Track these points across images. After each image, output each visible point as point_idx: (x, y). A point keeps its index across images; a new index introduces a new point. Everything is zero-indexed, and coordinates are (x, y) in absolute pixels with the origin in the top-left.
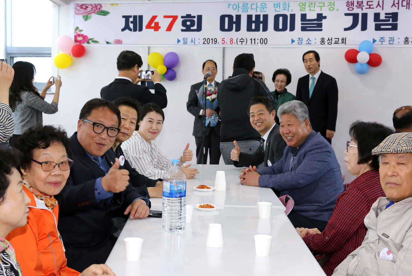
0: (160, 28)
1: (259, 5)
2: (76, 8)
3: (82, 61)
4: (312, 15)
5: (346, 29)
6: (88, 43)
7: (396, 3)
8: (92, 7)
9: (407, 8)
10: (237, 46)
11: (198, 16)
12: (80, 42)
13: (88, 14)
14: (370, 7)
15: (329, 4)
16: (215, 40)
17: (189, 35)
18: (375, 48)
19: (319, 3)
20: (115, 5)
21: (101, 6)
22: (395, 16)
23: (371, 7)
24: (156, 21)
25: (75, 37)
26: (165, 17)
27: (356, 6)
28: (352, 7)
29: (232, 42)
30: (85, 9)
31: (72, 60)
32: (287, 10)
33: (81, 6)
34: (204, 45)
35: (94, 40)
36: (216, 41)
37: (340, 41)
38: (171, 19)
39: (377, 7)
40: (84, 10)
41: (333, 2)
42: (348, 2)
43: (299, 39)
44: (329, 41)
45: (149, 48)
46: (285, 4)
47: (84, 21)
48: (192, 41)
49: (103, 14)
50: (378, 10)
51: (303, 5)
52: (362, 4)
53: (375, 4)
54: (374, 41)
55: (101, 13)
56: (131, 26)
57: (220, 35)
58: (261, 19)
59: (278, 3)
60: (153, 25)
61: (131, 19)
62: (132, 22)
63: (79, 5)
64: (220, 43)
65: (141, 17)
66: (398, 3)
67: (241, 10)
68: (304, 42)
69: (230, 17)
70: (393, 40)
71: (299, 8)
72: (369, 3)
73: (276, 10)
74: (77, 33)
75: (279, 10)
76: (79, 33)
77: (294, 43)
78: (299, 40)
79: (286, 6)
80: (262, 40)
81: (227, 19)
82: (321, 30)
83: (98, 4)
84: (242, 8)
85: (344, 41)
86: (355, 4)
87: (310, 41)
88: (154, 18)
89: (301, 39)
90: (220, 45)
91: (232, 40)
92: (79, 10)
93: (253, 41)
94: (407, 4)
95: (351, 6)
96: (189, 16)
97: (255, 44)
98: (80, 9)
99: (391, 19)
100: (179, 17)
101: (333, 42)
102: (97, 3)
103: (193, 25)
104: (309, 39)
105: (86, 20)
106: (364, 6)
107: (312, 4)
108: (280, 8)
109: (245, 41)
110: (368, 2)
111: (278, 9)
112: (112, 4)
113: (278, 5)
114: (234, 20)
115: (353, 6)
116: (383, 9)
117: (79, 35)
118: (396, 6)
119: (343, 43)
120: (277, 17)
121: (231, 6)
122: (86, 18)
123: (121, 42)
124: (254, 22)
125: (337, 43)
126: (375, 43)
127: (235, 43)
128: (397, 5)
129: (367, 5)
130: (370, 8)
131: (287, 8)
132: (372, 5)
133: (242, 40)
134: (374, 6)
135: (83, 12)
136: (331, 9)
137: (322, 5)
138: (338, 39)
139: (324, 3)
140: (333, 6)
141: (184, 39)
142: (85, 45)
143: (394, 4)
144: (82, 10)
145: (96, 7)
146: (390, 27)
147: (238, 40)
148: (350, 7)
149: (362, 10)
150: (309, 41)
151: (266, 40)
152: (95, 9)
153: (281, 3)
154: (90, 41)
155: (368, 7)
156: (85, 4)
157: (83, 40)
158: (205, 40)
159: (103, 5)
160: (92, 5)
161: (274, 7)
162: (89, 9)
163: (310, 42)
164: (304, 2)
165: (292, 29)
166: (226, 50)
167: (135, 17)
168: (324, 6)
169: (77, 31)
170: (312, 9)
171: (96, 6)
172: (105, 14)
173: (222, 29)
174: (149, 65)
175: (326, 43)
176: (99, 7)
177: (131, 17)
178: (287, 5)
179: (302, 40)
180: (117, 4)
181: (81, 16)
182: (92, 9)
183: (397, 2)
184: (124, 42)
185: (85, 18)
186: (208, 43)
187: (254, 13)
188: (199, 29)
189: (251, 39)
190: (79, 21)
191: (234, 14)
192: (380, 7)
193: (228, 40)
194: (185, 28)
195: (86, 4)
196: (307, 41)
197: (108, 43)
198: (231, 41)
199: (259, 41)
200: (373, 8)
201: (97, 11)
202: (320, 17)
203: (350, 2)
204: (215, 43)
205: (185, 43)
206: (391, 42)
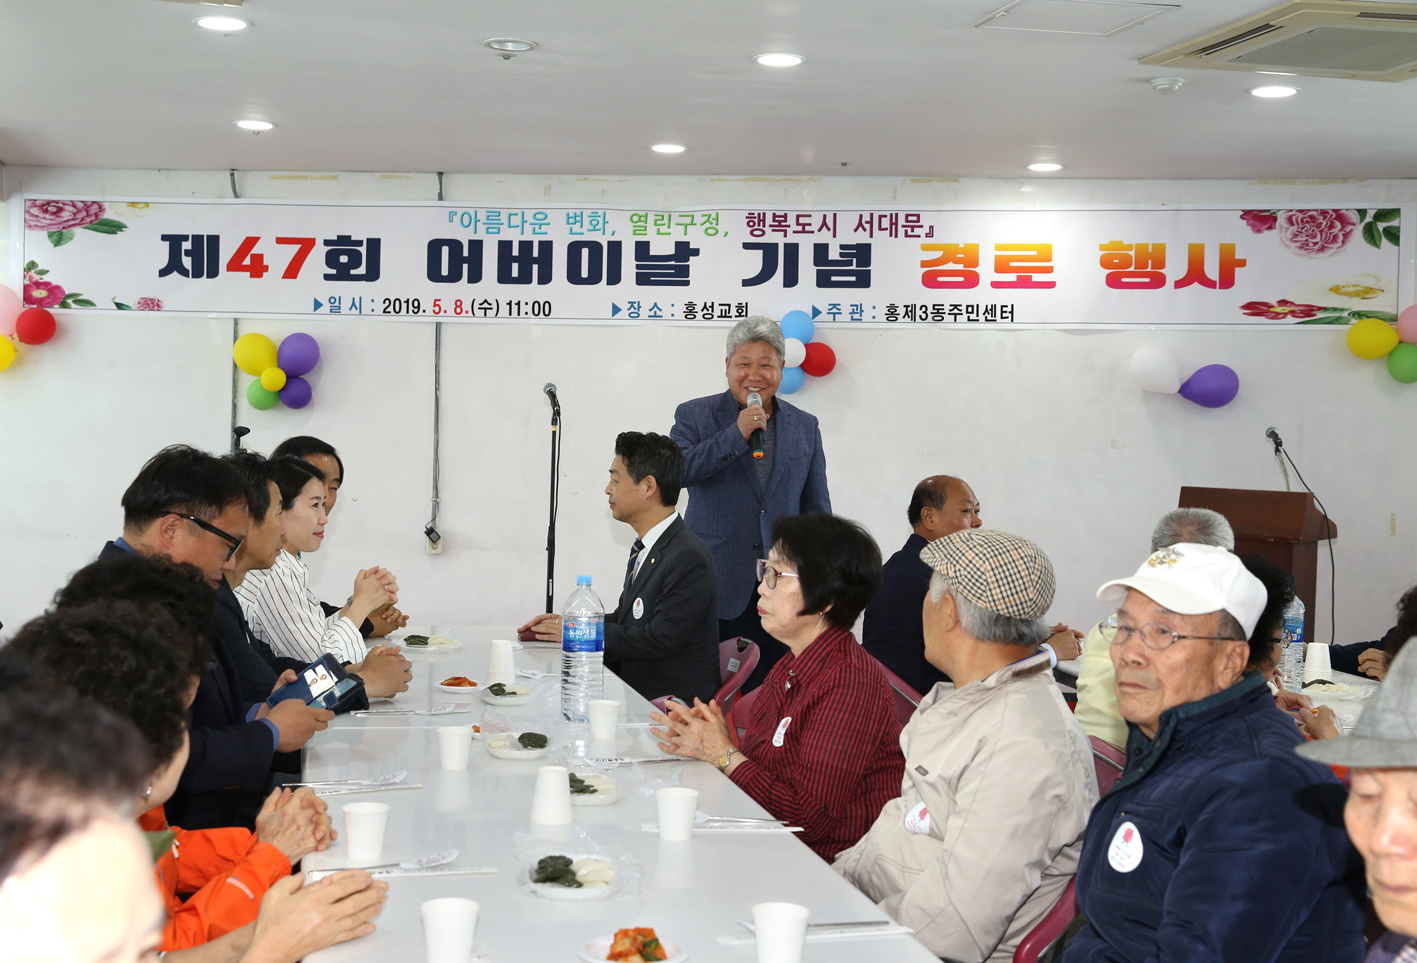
0: (266, 269)
1: (529, 217)
2: (27, 212)
3: (46, 352)
4: (662, 246)
5: (746, 283)
6: (64, 305)
7: (866, 222)
8: (75, 210)
9: (891, 235)
10: (474, 320)
11: (368, 240)
12: (39, 301)
13: (64, 228)
14: (804, 228)
15: (706, 218)
16: (416, 304)
17: (346, 290)
18: (819, 328)
19: (681, 216)
20: (141, 205)
21: (101, 208)
22: (863, 253)
23: (807, 228)
24: (255, 250)
25: (26, 288)
26: (280, 241)
27: (770, 226)
28: (761, 227)
29: (458, 310)
30: (53, 214)
31: (16, 350)
32: (602, 232)
33: (44, 207)
34: (386, 317)
35: (80, 298)
36: (419, 307)
37: (733, 312)
38: (296, 248)
39: (819, 230)
40: (52, 217)
41: (714, 216)
42: (751, 216)
43: (632, 303)
44: (705, 311)
45: (236, 322)
46: (594, 215)
47: (52, 245)
48: (354, 304)
49: (107, 228)
50: (824, 237)
51: (639, 220)
52: (785, 221)
53: (816, 222)
54: (816, 312)
55: (100, 228)
56: (187, 262)
57: (428, 291)
58: (536, 254)
59: (578, 213)
60: (247, 261)
61: (187, 245)
62: (188, 253)
63: (38, 203)
64: (429, 312)
65: (214, 241)
66: (871, 222)
67: (481, 228)
68: (644, 312)
69: (455, 245)
70: (862, 311)
71: (630, 227)
72: (802, 220)
73: (573, 231)
74: (31, 278)
75: (581, 230)
76: (36, 278)
77: (617, 316)
78: (632, 306)
79: (598, 220)
80: (536, 305)
81: (445, 250)
82: (687, 283)
83: (93, 202)
84: (484, 224)
85: (742, 309)
86: (769, 220)
87: (660, 310)
88: (250, 242)
89: (636, 305)
90: (428, 319)
91: (458, 304)
92: (37, 216)
93: (515, 308)
94: (891, 224)
95: (759, 225)
96: (344, 240)
97: (519, 314)
98: (41, 215)
99: (855, 260)
100: (319, 244)
101: (717, 312)
102: (89, 198)
103: (358, 265)
104: (655, 305)
105: (57, 243)
106: (789, 226)
107: (663, 218)
108: (582, 227)
109: (494, 306)
110: (798, 217)
111: (576, 228)
112: (133, 204)
113: (578, 219)
114: (466, 253)
115: (764, 226)
116: (834, 236)
117: (38, 285)
118: (865, 230)
119: (740, 316)
120: (574, 249)
121: (457, 219)
122: (58, 239)
123: (158, 305)
124: (515, 259)
125: (726, 316)
126: (817, 319)
127: (467, 312)
128: (867, 226)
129: (798, 224)
130: (804, 231)
131: (600, 226)
132: (810, 225)
133: (486, 305)
134: (815, 227)
135: (49, 222)
136: (710, 231)
137: (688, 220)
138: (729, 305)
139: (693, 216)
140: (714, 225)
141: (332, 300)
142: (55, 311)
143: (860, 224)
144: (47, 216)
145: (87, 212)
146: (853, 279)
147: (476, 306)
148: (756, 227)
149: (785, 236)
150: (655, 309)
151: (547, 305)
152: (84, 214)
153: (586, 214)
154: (70, 301)
155: (800, 228)
156: (53, 201)
157: (48, 297)
158: (387, 302)
159: (106, 206)
160: (74, 205)
161: (568, 224)
162: (66, 215)
163: (659, 313)
164: (643, 213)
165: (614, 278)
166: (444, 330)
167: (197, 239)
168: (692, 224)
169: (32, 273)
170: (663, 229)
171: (87, 206)
172: (114, 229)
173: (434, 274)
174: (235, 366)
175: (699, 315)
176: (94, 209)
177: (185, 238)
178: (601, 220)
179: (639, 307)
180: (147, 204)
181: (44, 234)
182: (74, 214)
183: (869, 220)
184: (166, 305)
185: (55, 237)
186: (397, 310)
187: (515, 237)
188: (373, 274)
189: (510, 304)
190: (38, 247)
191: (464, 237)
192: (829, 229)
193: (448, 305)
194: (334, 272)
195: (57, 202)
196: (650, 310)
197: (120, 306)
198: (457, 306)
199: (529, 309)
200: (813, 232)
201: (88, 220)
202: (684, 251)
203: (756, 215)
204: (416, 310)
205: (335, 309)
206: (856, 316)
